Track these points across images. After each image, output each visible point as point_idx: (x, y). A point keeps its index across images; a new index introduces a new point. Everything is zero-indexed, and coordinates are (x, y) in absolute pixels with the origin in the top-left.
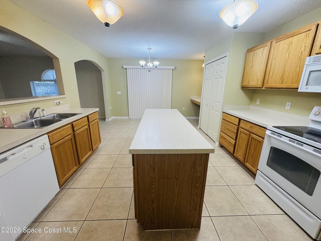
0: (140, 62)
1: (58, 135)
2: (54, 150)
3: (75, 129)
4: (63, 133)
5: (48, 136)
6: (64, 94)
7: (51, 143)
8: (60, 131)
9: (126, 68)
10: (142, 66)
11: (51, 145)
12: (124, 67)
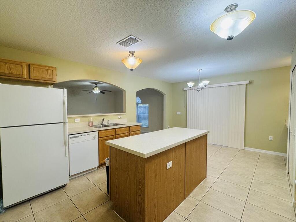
0: (187, 84)
1: (104, 133)
2: (100, 141)
3: (117, 133)
4: (108, 133)
5: (99, 132)
6: (125, 112)
7: (100, 137)
8: (106, 132)
9: (187, 90)
10: (190, 87)
11: (99, 138)
12: (185, 89)
